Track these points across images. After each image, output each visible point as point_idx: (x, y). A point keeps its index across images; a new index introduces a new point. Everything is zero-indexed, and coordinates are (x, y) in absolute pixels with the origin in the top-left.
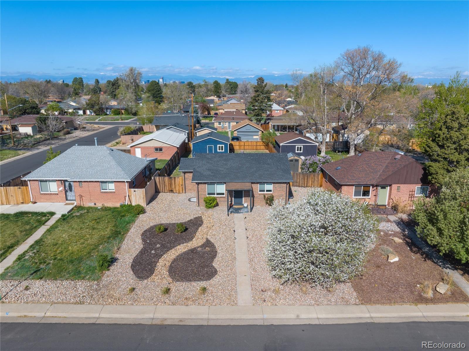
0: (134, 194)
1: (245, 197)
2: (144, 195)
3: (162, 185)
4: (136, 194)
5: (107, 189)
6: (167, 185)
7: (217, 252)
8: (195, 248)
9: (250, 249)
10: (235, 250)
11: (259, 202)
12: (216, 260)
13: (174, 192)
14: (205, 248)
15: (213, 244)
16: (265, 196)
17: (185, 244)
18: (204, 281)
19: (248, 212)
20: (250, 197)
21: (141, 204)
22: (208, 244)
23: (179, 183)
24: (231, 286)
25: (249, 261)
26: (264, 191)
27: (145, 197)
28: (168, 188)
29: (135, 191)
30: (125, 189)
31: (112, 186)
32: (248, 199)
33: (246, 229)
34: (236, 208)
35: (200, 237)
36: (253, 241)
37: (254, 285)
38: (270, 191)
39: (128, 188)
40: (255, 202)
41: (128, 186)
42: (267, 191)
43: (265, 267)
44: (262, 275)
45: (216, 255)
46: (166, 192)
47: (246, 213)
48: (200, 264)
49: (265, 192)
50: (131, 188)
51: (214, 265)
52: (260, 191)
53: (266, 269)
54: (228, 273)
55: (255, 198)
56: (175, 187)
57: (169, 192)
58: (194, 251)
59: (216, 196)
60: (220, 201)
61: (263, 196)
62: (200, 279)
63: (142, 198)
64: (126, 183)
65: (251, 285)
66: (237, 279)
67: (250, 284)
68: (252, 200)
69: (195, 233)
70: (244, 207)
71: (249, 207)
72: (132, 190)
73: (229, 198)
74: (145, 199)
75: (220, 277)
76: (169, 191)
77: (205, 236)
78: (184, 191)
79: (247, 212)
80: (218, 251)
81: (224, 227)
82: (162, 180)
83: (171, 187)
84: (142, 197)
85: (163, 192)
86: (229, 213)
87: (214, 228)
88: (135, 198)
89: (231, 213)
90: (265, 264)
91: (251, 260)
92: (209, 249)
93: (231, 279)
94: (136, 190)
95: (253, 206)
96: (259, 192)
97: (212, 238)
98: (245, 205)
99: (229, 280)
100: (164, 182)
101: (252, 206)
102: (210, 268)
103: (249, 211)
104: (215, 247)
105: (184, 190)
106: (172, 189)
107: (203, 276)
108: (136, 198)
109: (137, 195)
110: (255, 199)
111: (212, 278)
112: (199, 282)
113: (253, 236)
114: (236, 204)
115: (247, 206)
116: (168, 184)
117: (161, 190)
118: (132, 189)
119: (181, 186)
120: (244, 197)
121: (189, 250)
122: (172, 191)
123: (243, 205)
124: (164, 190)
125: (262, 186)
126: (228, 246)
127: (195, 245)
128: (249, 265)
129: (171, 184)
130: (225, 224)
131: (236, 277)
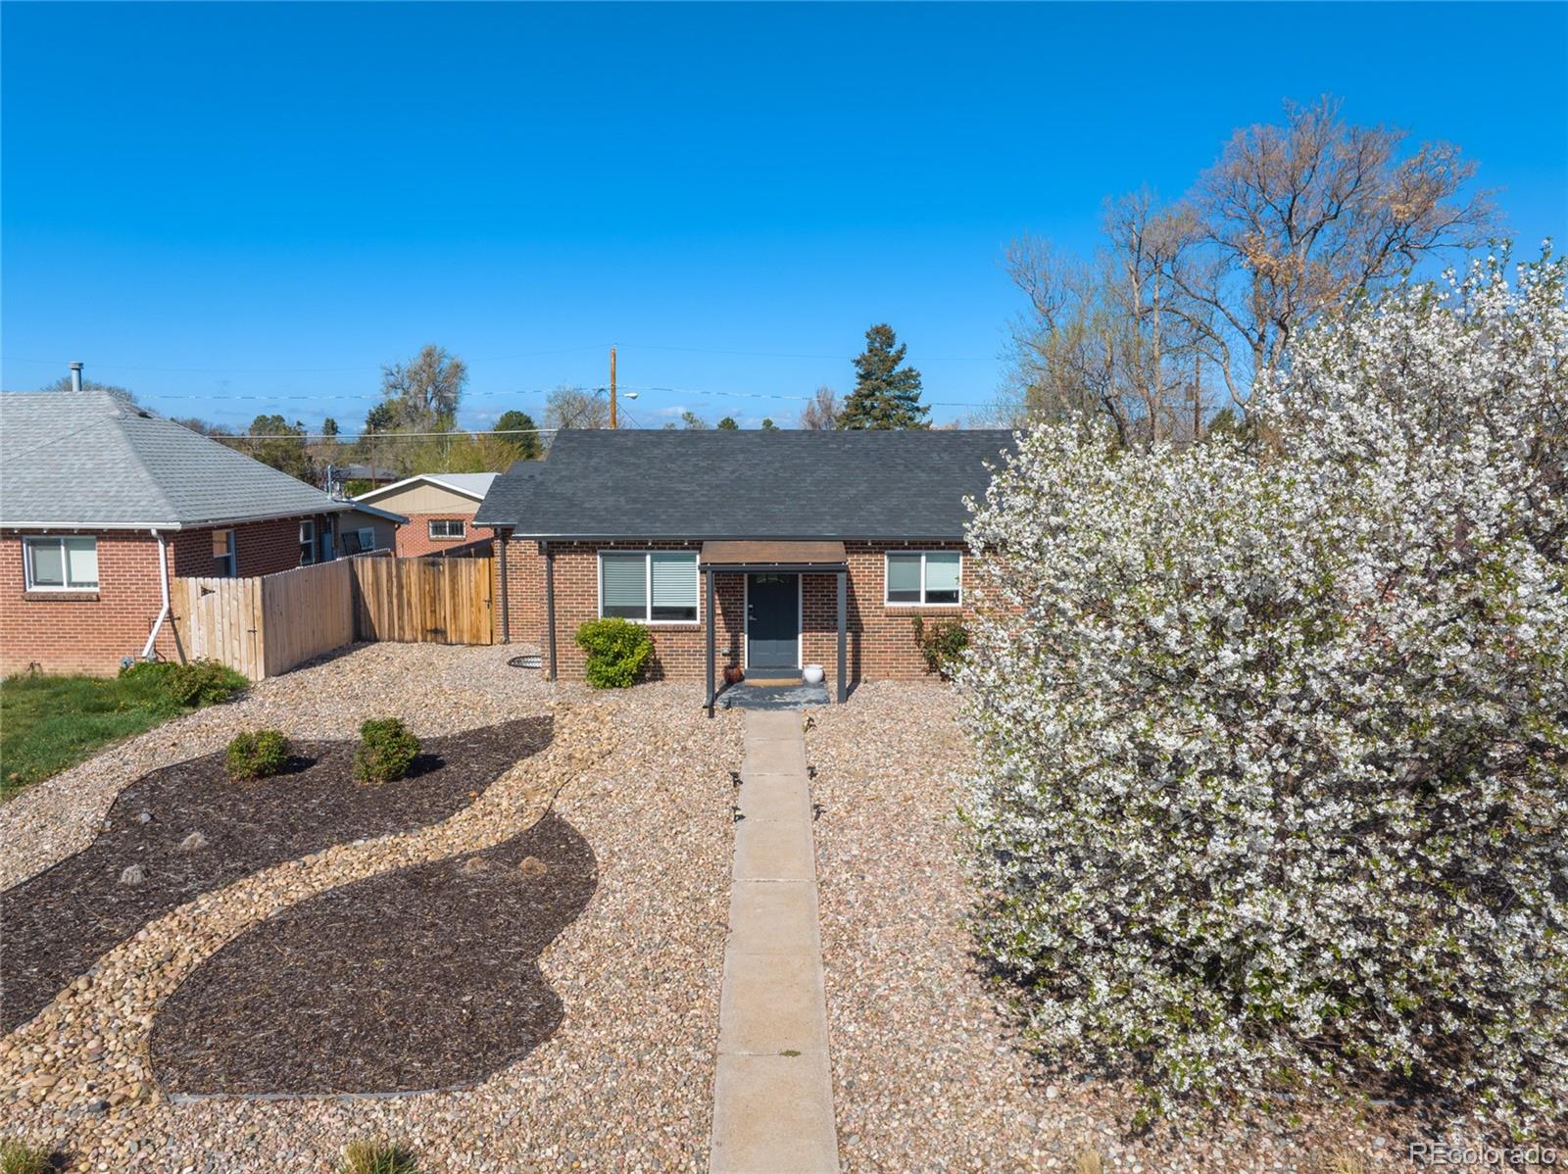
0: (203, 608)
1: (811, 630)
2: (258, 613)
3: (390, 602)
4: (210, 613)
5: (61, 584)
6: (414, 600)
7: (595, 883)
8: (447, 864)
9: (833, 873)
10: (727, 880)
11: (889, 656)
12: (572, 934)
13: (452, 637)
14: (516, 863)
15: (582, 840)
16: (919, 626)
17: (386, 839)
18: (425, 1087)
19: (827, 701)
20: (834, 629)
21: (236, 668)
22: (541, 838)
23: (478, 594)
24: (654, 1146)
25: (828, 944)
26: (914, 596)
27: (259, 627)
28: (417, 621)
29: (205, 591)
30: (156, 580)
31: (84, 566)
32: (829, 641)
33: (813, 775)
34: (757, 688)
35: (505, 804)
36: (856, 826)
37: (864, 1133)
38: (948, 596)
39: (172, 571)
40: (864, 660)
41: (171, 563)
42: (932, 597)
43: (949, 988)
44: (932, 1045)
45: (580, 905)
46: (408, 637)
47: (816, 707)
48: (437, 959)
49: (923, 604)
50: (188, 575)
51: (543, 966)
52: (894, 596)
53: (961, 1000)
54: (650, 1031)
55: (864, 636)
56: (455, 613)
57: (424, 640)
58: (431, 875)
59: (649, 621)
60: (673, 653)
61: (909, 624)
62: (397, 1070)
63: (244, 634)
64: (161, 546)
65: (842, 1136)
66: (718, 1081)
67: (832, 1122)
68: (849, 648)
69: (483, 784)
70: (806, 684)
71: (833, 685)
72: (193, 583)
73: (723, 636)
74: (260, 635)
75: (573, 1057)
76: (425, 631)
77: (541, 801)
78: (500, 637)
79: (818, 702)
80: (605, 881)
81: (674, 761)
82: (389, 574)
83: (433, 612)
84: (245, 624)
85: (391, 639)
86: (719, 704)
87: (609, 763)
88: (204, 631)
89: (728, 707)
90: (947, 966)
91: (839, 944)
92: (542, 868)
93: (665, 1077)
94: (212, 583)
95: (856, 679)
96: (888, 604)
97: (582, 807)
98: (813, 673)
99: (644, 1091)
100: (400, 587)
101: (848, 683)
102: (509, 993)
103: (834, 698)
104: (592, 859)
105: (500, 629)
106: (441, 625)
107: (430, 1049)
108: (211, 632)
109: (218, 618)
110: (864, 644)
111: (505, 1064)
112: (370, 1102)
113: (853, 806)
114: (758, 669)
115: (823, 679)
116: (422, 597)
117: (382, 626)
118: (192, 580)
119: (484, 605)
120: (805, 630)
121: (398, 873)
122: (437, 634)
123: (800, 674)
124: (401, 628)
125: (903, 566)
126: (685, 856)
127: (450, 846)
128: (823, 973)
129: (434, 598)
130: (684, 749)
131: (712, 1062)
